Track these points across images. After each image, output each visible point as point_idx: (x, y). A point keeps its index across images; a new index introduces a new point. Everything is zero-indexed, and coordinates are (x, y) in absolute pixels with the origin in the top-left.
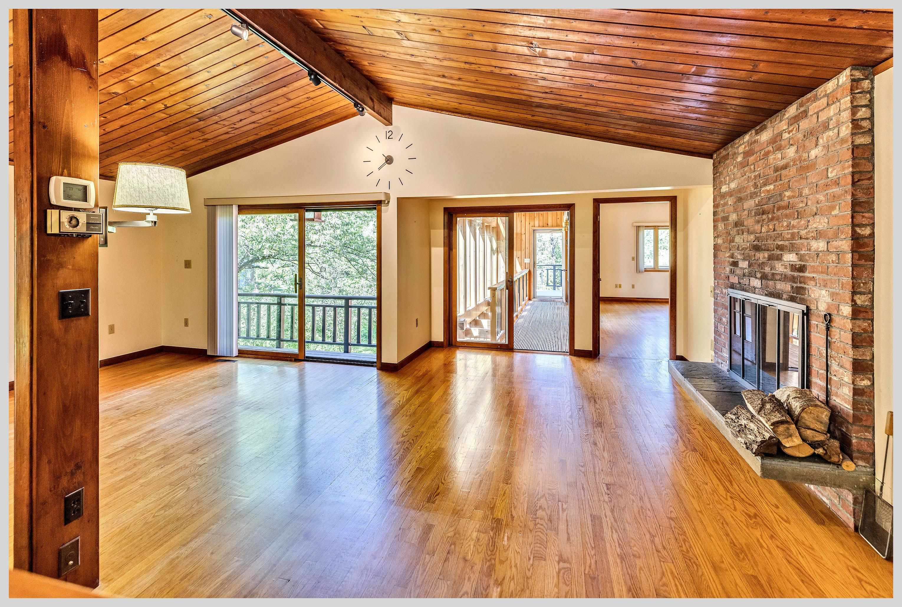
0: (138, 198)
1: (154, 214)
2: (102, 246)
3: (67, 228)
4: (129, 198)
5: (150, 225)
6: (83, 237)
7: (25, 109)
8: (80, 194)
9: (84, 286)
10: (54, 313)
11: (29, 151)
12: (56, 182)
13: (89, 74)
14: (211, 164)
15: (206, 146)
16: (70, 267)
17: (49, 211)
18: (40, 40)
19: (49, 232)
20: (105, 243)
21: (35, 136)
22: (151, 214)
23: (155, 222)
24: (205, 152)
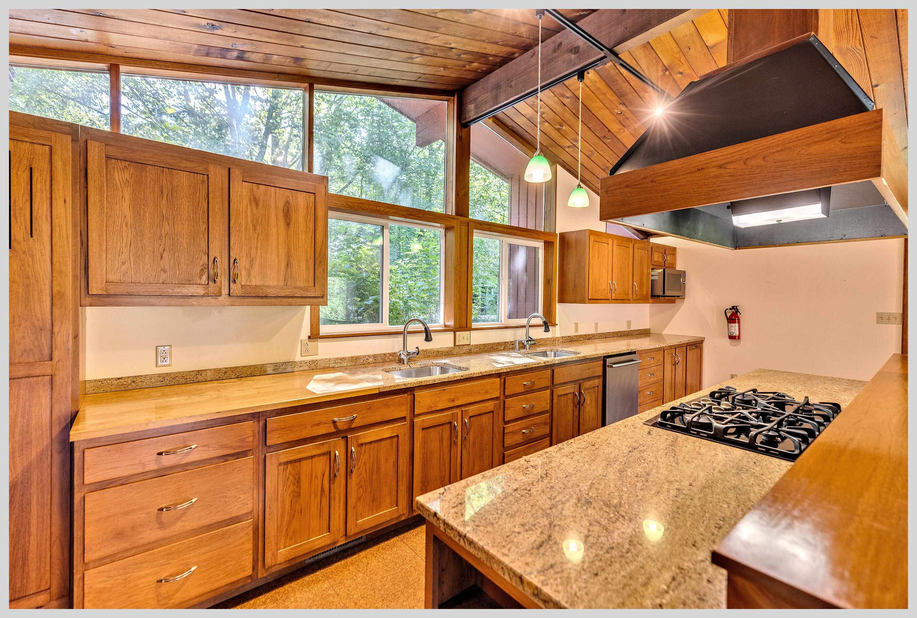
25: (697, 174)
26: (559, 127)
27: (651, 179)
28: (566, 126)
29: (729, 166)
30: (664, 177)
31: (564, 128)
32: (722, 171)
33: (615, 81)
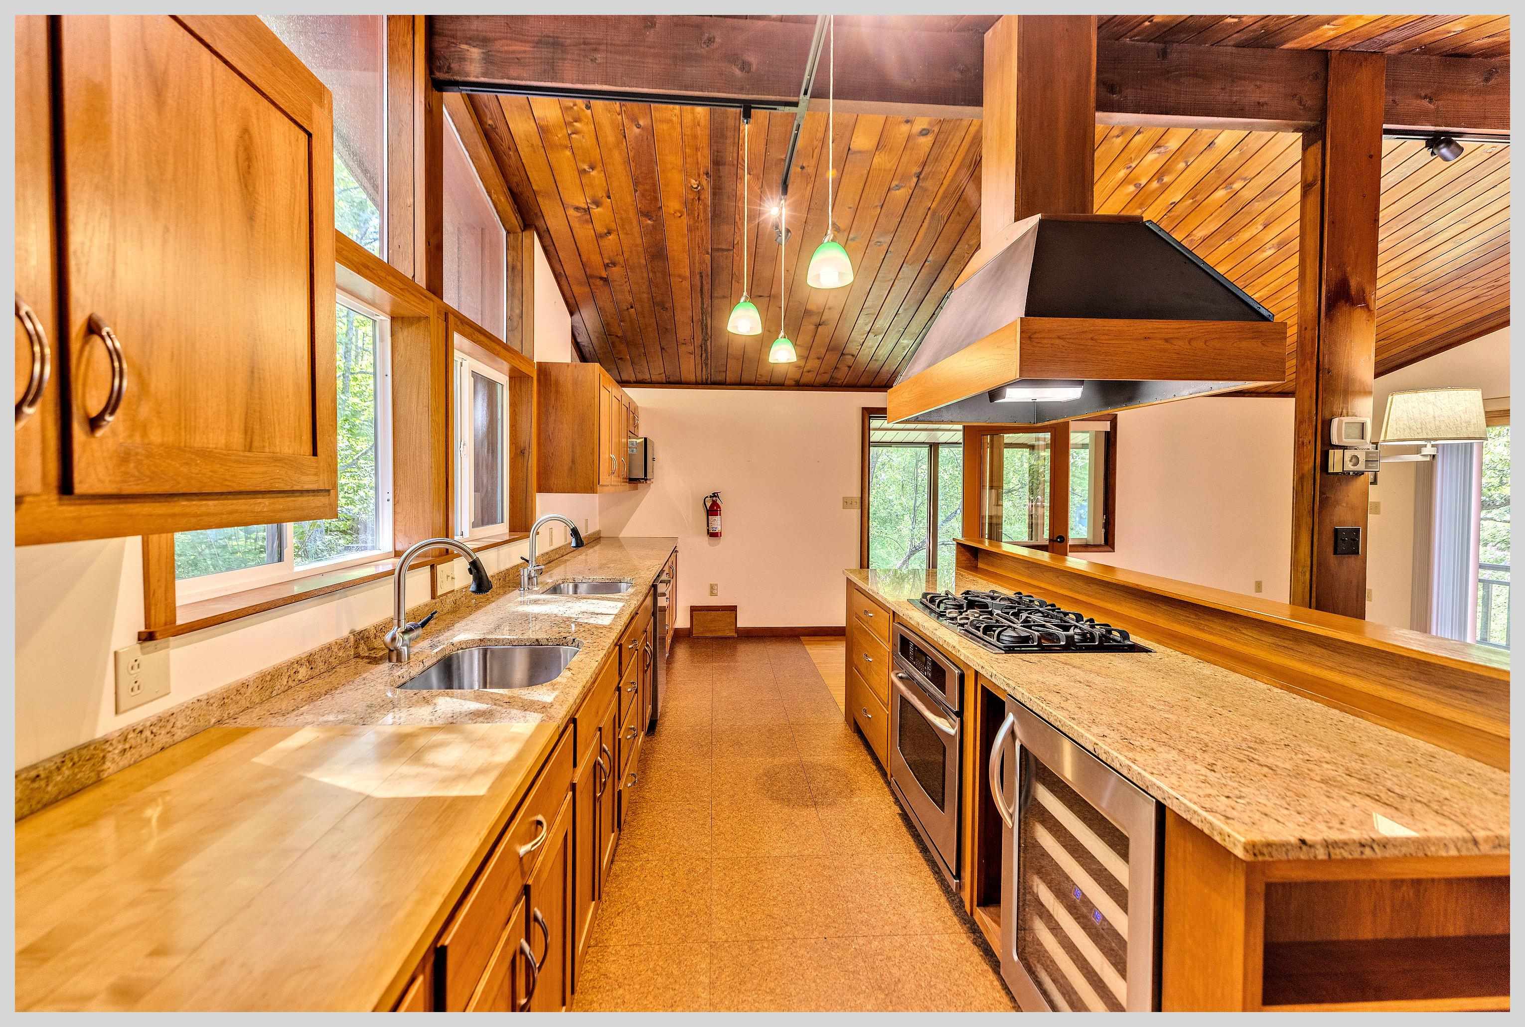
0: (1420, 430)
1: (1433, 446)
2: (1371, 483)
3: (1349, 467)
4: (1407, 431)
5: (1428, 459)
6: (1358, 474)
7: (1311, 358)
8: (1357, 432)
9: (1356, 523)
10: (1330, 549)
11: (1314, 397)
12: (1340, 424)
13: (1367, 307)
14: (1428, 349)
15: (1427, 326)
16: (1344, 505)
17: (1331, 452)
18: (1328, 292)
19: (1331, 470)
20: (1374, 482)
21: (1320, 383)
22: (1429, 445)
23: (1434, 456)
24: (1421, 335)
25: (1143, 343)
26: (586, 167)
27: (1091, 336)
28: (599, 172)
29: (1175, 342)
30: (1107, 337)
31: (593, 173)
32: (1168, 346)
33: (724, 136)
